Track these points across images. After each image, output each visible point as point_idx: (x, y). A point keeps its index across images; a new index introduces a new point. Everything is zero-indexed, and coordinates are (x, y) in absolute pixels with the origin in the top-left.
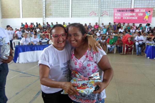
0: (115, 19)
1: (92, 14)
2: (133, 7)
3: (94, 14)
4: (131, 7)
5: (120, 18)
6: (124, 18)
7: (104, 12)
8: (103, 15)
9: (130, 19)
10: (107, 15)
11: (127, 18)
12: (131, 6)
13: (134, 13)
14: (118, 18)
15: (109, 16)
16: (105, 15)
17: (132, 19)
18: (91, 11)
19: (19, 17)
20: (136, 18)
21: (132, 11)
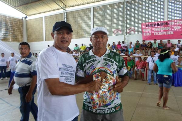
0: (144, 35)
1: (116, 32)
2: (166, 20)
3: (119, 32)
4: (164, 20)
5: (150, 35)
6: (156, 34)
7: (130, 28)
8: (129, 32)
9: (164, 34)
10: (135, 32)
11: (160, 34)
12: (164, 18)
13: (168, 26)
14: (148, 35)
15: (137, 33)
16: (132, 32)
17: (166, 34)
18: (115, 29)
19: (43, 40)
20: (172, 33)
21: (166, 24)
